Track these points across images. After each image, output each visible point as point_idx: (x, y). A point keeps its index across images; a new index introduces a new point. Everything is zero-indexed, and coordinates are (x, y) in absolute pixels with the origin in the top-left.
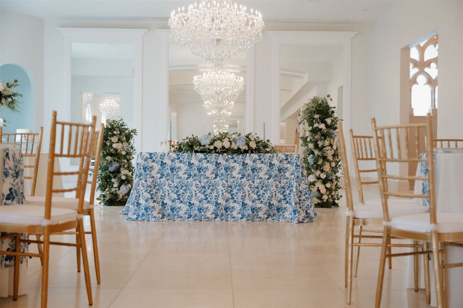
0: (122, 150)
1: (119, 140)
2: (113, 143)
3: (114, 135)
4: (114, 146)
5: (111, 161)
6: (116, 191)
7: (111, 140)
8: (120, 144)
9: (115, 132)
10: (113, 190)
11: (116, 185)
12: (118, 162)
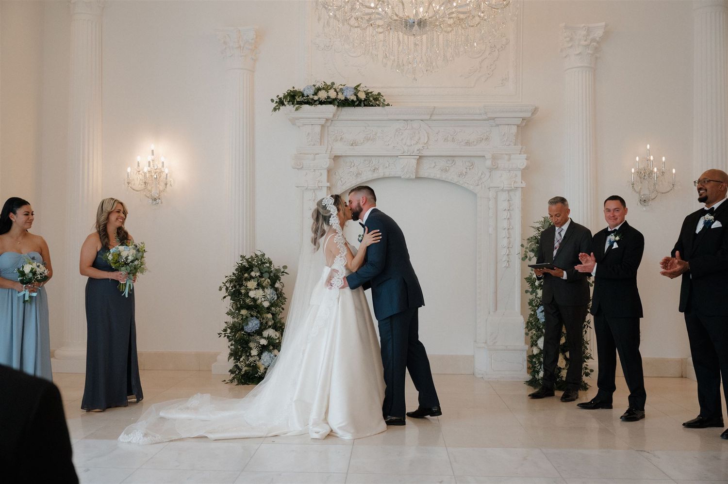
0: (263, 299)
1: (260, 286)
2: (250, 290)
3: (251, 278)
4: (252, 294)
5: (247, 317)
6: (255, 361)
7: (247, 286)
8: (260, 292)
9: (253, 274)
10: (251, 359)
11: (254, 352)
12: (257, 318)
